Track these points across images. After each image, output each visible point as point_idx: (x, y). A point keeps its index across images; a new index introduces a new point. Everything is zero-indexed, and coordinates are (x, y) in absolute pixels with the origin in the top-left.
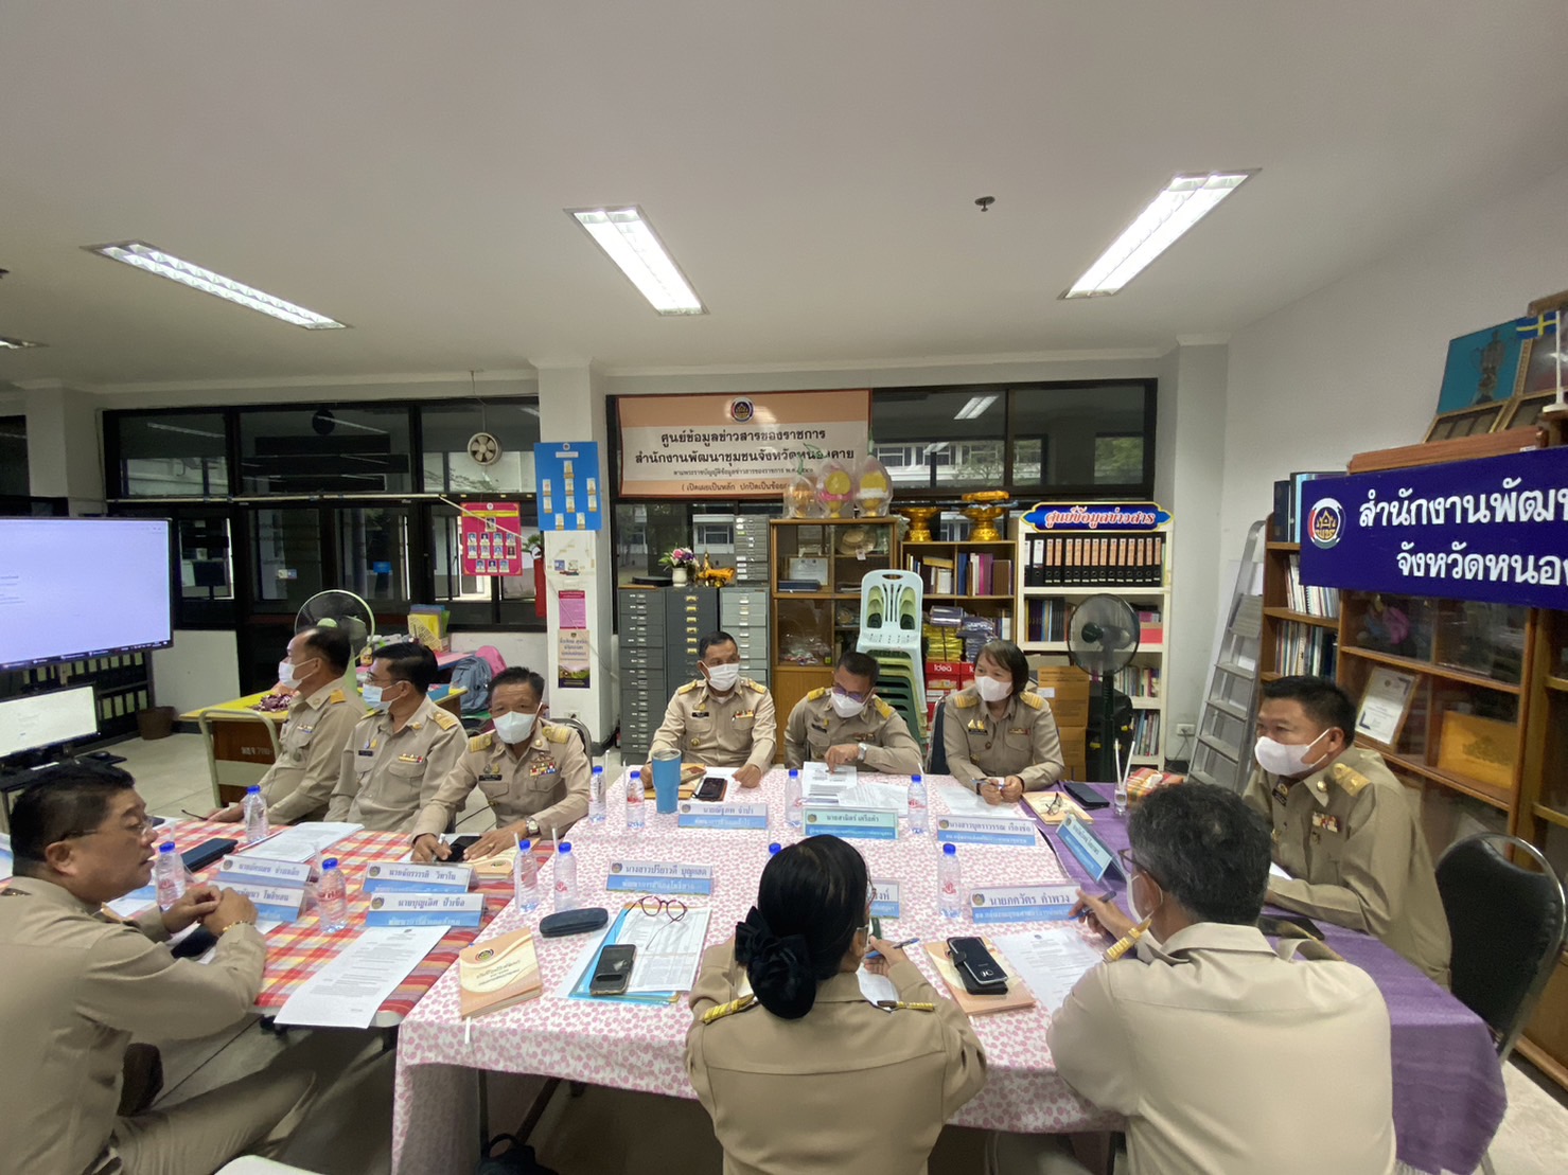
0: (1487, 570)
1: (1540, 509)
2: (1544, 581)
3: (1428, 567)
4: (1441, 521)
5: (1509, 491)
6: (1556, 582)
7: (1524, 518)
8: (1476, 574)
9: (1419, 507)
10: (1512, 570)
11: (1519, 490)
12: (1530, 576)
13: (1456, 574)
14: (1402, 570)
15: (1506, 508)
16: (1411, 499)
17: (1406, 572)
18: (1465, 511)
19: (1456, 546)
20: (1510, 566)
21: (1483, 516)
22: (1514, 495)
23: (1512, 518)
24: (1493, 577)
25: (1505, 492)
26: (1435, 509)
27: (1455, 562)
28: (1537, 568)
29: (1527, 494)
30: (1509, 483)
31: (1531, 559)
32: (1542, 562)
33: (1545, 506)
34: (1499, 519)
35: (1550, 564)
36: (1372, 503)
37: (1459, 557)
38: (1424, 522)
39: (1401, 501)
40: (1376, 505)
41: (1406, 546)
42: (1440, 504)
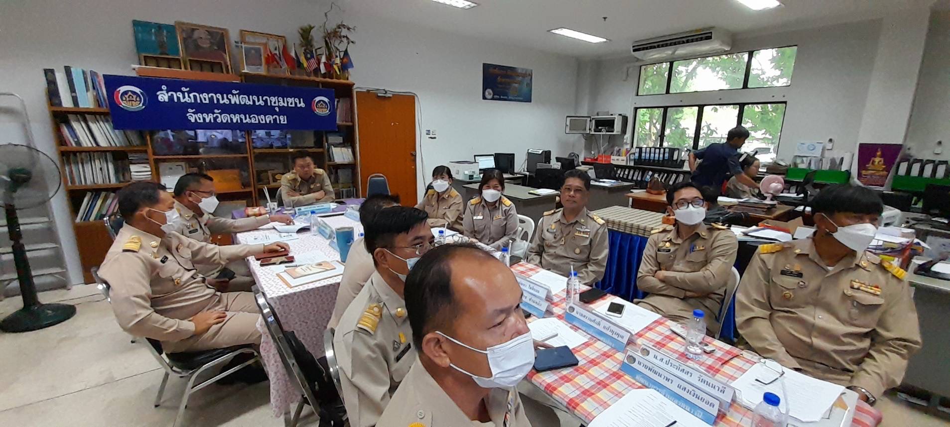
0: (231, 119)
1: (247, 100)
2: (253, 121)
3: (204, 119)
4: (207, 102)
5: (235, 94)
6: (257, 122)
7: (242, 103)
8: (227, 120)
9: (195, 96)
10: (241, 120)
11: (239, 94)
12: (248, 120)
13: (219, 120)
14: (190, 120)
15: (235, 100)
16: (189, 93)
17: (193, 121)
18: (218, 100)
19: (216, 111)
20: (240, 118)
21: (226, 101)
22: (237, 96)
23: (238, 103)
24: (235, 121)
25: (233, 95)
26: (205, 97)
27: (217, 117)
28: (250, 118)
29: (241, 96)
30: (234, 92)
31: (247, 116)
32: (251, 116)
33: (249, 100)
34: (233, 102)
35: (253, 117)
36: (164, 92)
37: (219, 115)
38: (199, 101)
39: (183, 93)
40: (167, 93)
41: (190, 110)
42: (205, 95)
